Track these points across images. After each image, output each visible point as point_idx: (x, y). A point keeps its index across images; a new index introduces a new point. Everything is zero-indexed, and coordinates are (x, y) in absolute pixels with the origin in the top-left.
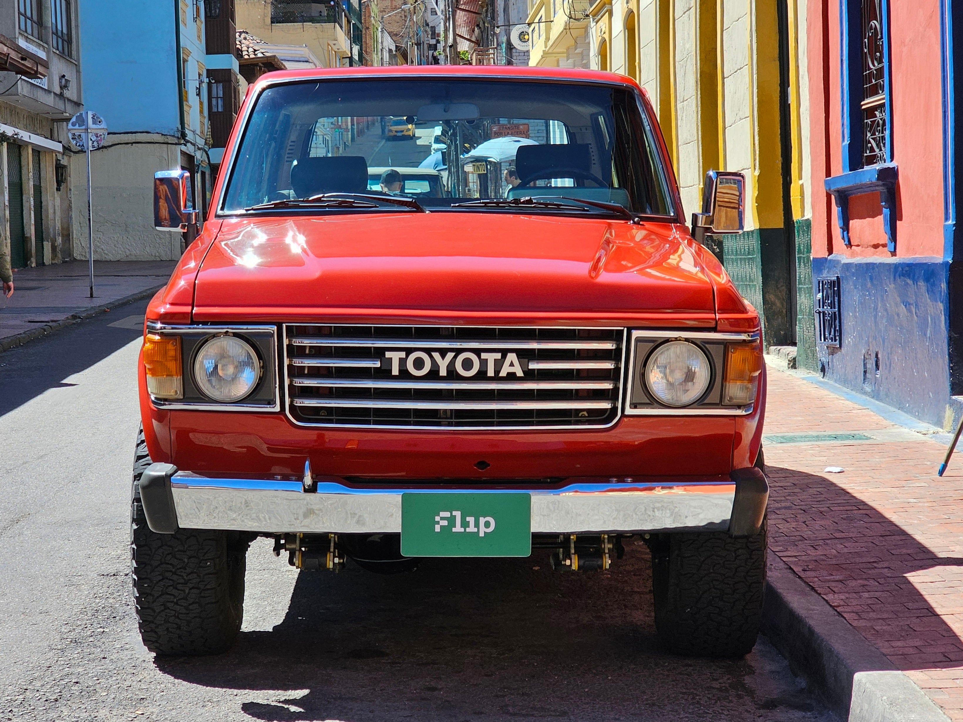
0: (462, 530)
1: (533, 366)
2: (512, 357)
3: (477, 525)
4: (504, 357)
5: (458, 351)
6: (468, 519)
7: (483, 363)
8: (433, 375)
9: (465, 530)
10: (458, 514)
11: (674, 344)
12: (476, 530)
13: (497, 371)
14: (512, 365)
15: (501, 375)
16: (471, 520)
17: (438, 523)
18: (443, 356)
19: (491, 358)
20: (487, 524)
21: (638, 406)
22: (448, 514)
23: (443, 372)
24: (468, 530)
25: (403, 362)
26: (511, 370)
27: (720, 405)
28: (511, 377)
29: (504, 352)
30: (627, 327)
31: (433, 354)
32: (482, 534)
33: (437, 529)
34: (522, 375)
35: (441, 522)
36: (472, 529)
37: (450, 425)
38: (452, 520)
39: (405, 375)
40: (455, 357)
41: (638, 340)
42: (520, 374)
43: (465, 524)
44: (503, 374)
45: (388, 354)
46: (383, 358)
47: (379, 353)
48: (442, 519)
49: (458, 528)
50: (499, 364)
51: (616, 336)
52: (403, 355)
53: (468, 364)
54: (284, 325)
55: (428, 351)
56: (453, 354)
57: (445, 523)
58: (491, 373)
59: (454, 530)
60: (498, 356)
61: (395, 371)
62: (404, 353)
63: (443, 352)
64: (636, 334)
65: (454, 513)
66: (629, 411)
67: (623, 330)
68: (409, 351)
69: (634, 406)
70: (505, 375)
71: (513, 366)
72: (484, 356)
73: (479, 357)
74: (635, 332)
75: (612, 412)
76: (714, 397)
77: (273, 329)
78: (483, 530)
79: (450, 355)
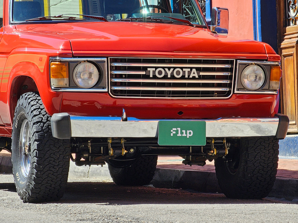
0: (181, 135)
1: (202, 74)
2: (194, 70)
3: (186, 133)
4: (191, 70)
5: (175, 68)
7: (184, 72)
8: (165, 77)
9: (182, 135)
10: (179, 129)
11: (251, 66)
12: (186, 135)
13: (189, 76)
14: (194, 73)
15: (190, 77)
16: (184, 131)
17: (172, 132)
18: (169, 70)
19: (187, 70)
20: (190, 133)
21: (239, 90)
22: (175, 129)
23: (169, 76)
24: (183, 135)
25: (154, 72)
26: (194, 75)
27: (269, 90)
28: (194, 78)
29: (191, 68)
31: (165, 69)
32: (188, 137)
33: (172, 135)
35: (173, 132)
36: (184, 135)
37: (169, 97)
38: (177, 131)
39: (155, 77)
40: (174, 70)
41: (240, 64)
42: (197, 77)
43: (182, 133)
44: (191, 77)
45: (149, 69)
46: (147, 71)
47: (145, 69)
48: (174, 131)
49: (179, 135)
50: (189, 73)
51: (231, 63)
52: (154, 69)
53: (178, 73)
54: (109, 58)
55: (164, 68)
57: (174, 132)
58: (187, 76)
60: (189, 70)
61: (151, 76)
63: (169, 68)
64: (239, 62)
65: (178, 129)
66: (236, 92)
67: (234, 60)
68: (156, 68)
69: (238, 90)
70: (192, 77)
71: (195, 74)
72: (184, 70)
73: (182, 70)
74: (238, 61)
75: (229, 92)
76: (266, 87)
77: (105, 59)
78: (188, 135)
79: (172, 69)
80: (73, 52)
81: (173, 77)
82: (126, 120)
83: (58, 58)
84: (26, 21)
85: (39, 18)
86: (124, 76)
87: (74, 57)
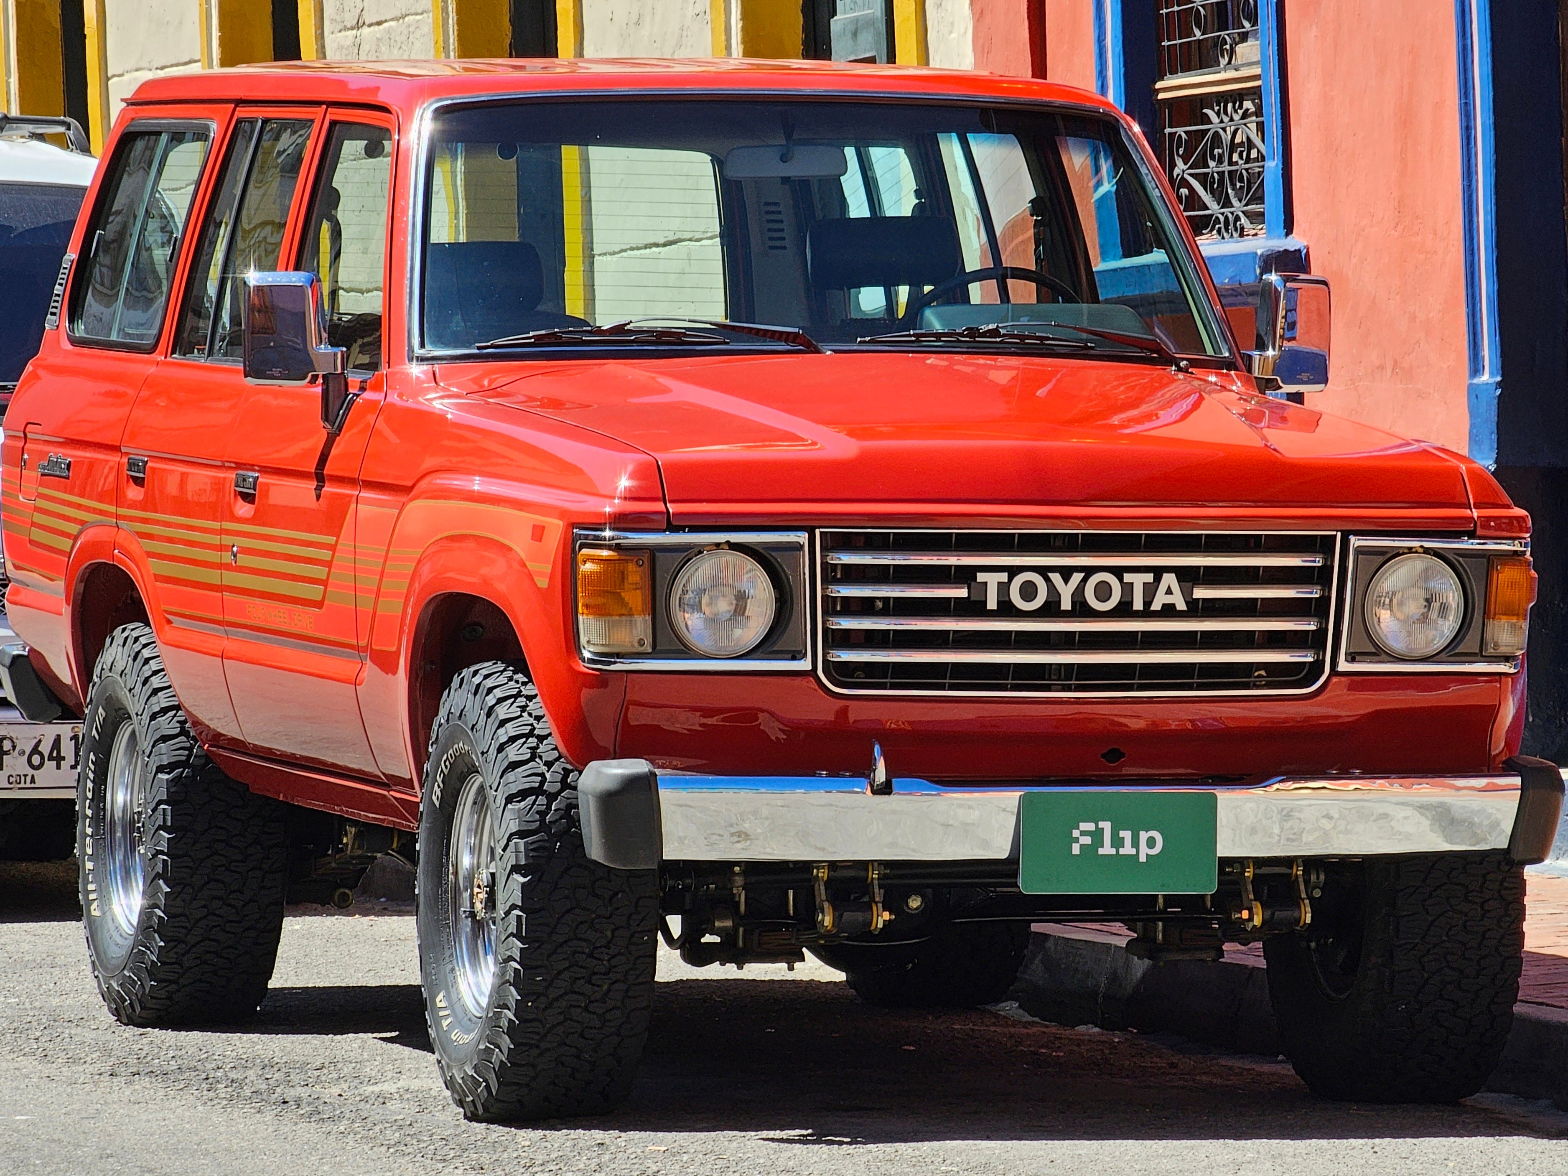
0: (1113, 851)
1: (1200, 593)
2: (1169, 579)
3: (1135, 844)
4: (1158, 579)
5: (1089, 571)
6: (1122, 834)
7: (1128, 589)
8: (1051, 610)
9: (1117, 851)
10: (1106, 826)
11: (1407, 559)
12: (1133, 851)
13: (1147, 603)
14: (1169, 592)
15: (1152, 608)
16: (1126, 835)
17: (1077, 840)
18: (1066, 580)
19: (1138, 581)
20: (1151, 843)
21: (1358, 658)
22: (1090, 826)
23: (1066, 604)
24: (1122, 851)
25: (1003, 588)
26: (1169, 599)
27: (1480, 656)
28: (1169, 611)
29: (1158, 572)
30: (1341, 531)
31: (1050, 575)
32: (1143, 859)
33: (1076, 849)
34: (1185, 608)
35: (1081, 838)
36: (1127, 850)
37: (1068, 689)
38: (1097, 835)
39: (1006, 610)
40: (1085, 580)
41: (1359, 551)
42: (1181, 606)
43: (1117, 842)
44: (1156, 606)
45: (981, 577)
46: (973, 584)
47: (966, 575)
48: (1083, 833)
49: (1107, 849)
50: (1150, 591)
51: (1325, 545)
52: (1004, 577)
53: (1103, 591)
54: (817, 531)
55: (1043, 571)
56: (1081, 575)
57: (1087, 840)
58: (1138, 605)
59: (1101, 851)
60: (1149, 577)
61: (992, 604)
62: (1006, 574)
63: (1066, 573)
64: (1355, 542)
65: (1101, 824)
66: (1343, 666)
67: (1335, 536)
68: (1013, 571)
69: (1352, 658)
70: (1159, 608)
71: (1171, 593)
72: (1128, 577)
73: (1121, 579)
74: (1352, 539)
75: (1316, 668)
76: (1470, 644)
77: (802, 538)
78: (1144, 851)
79: (1077, 577)
80: (672, 508)
81: (1081, 610)
82: (885, 789)
83: (608, 533)
84: (479, 348)
85: (531, 334)
86: (879, 604)
87: (673, 528)
